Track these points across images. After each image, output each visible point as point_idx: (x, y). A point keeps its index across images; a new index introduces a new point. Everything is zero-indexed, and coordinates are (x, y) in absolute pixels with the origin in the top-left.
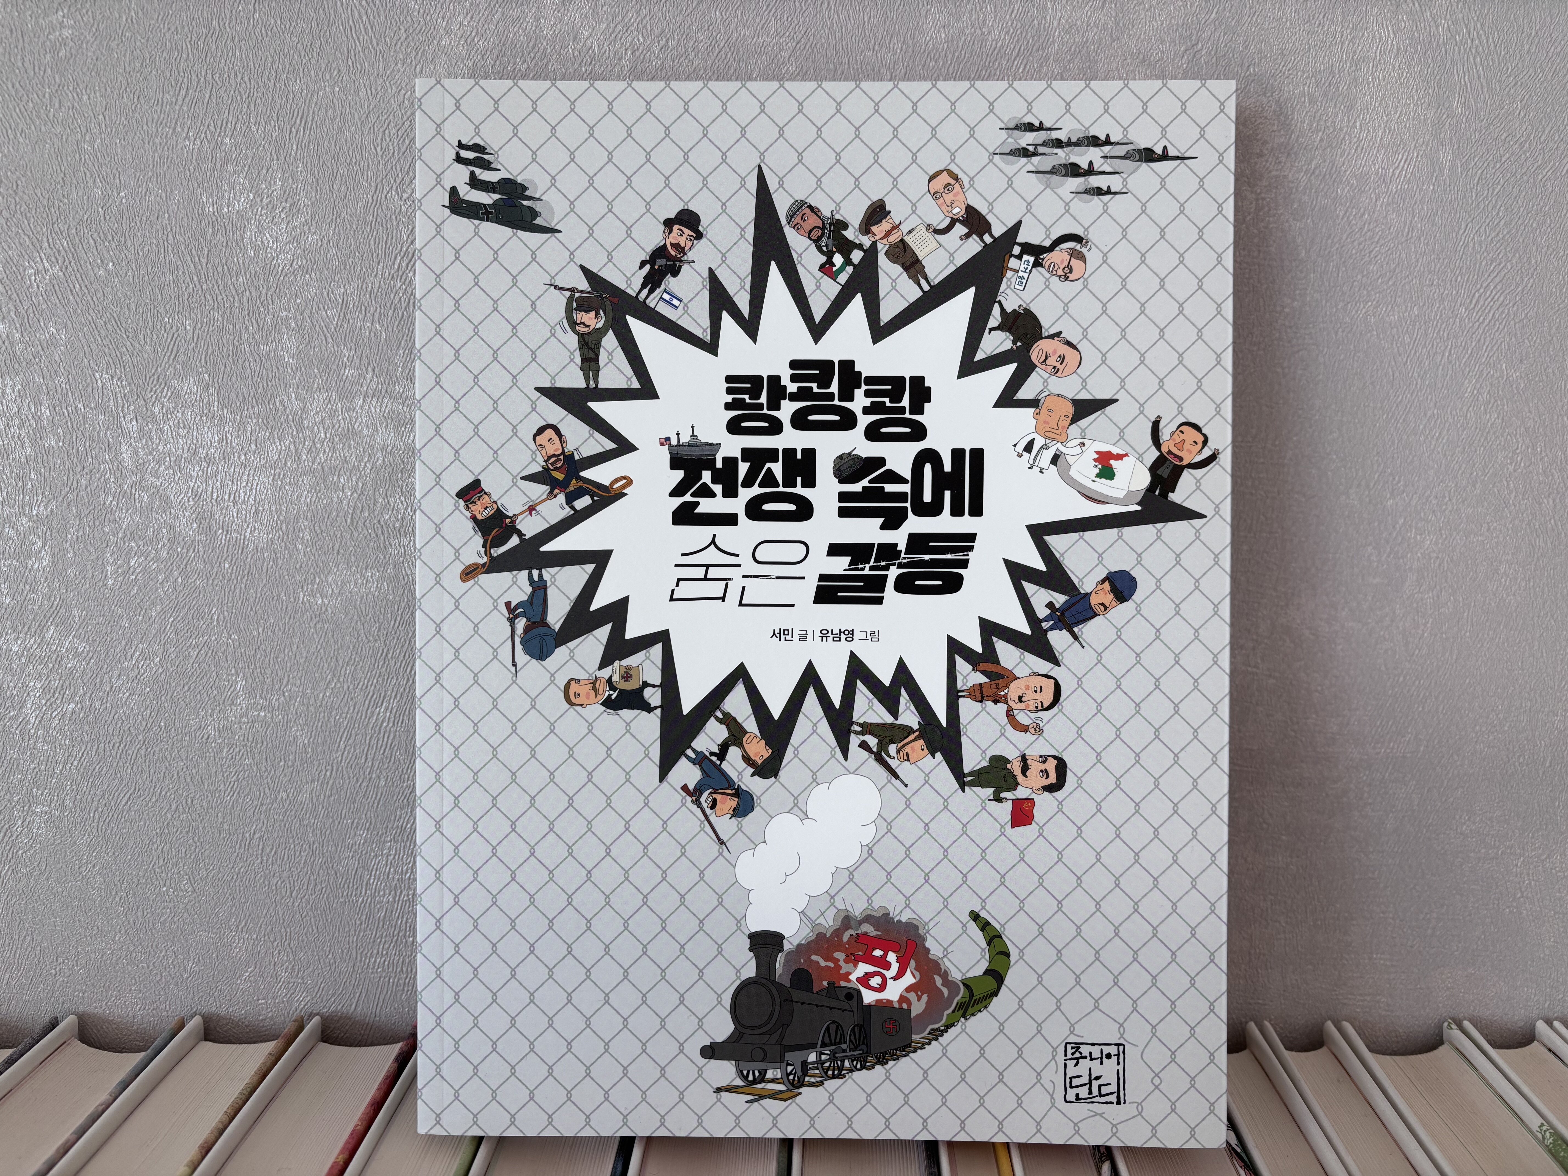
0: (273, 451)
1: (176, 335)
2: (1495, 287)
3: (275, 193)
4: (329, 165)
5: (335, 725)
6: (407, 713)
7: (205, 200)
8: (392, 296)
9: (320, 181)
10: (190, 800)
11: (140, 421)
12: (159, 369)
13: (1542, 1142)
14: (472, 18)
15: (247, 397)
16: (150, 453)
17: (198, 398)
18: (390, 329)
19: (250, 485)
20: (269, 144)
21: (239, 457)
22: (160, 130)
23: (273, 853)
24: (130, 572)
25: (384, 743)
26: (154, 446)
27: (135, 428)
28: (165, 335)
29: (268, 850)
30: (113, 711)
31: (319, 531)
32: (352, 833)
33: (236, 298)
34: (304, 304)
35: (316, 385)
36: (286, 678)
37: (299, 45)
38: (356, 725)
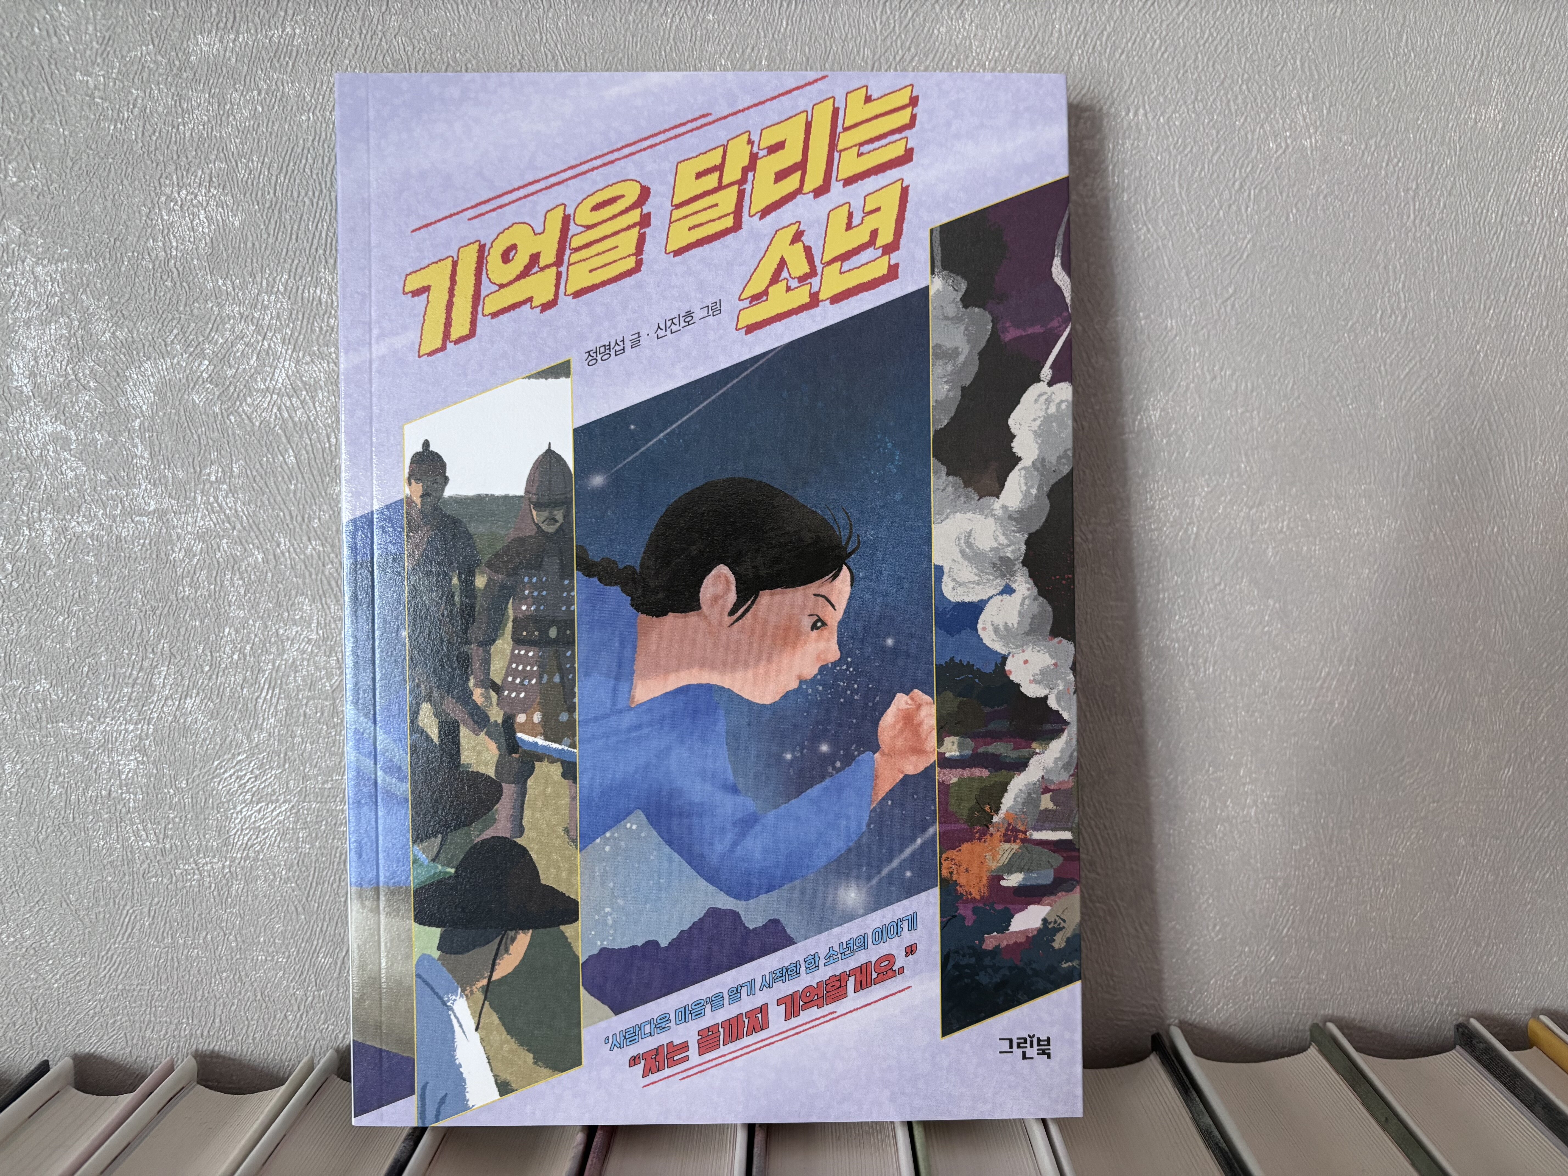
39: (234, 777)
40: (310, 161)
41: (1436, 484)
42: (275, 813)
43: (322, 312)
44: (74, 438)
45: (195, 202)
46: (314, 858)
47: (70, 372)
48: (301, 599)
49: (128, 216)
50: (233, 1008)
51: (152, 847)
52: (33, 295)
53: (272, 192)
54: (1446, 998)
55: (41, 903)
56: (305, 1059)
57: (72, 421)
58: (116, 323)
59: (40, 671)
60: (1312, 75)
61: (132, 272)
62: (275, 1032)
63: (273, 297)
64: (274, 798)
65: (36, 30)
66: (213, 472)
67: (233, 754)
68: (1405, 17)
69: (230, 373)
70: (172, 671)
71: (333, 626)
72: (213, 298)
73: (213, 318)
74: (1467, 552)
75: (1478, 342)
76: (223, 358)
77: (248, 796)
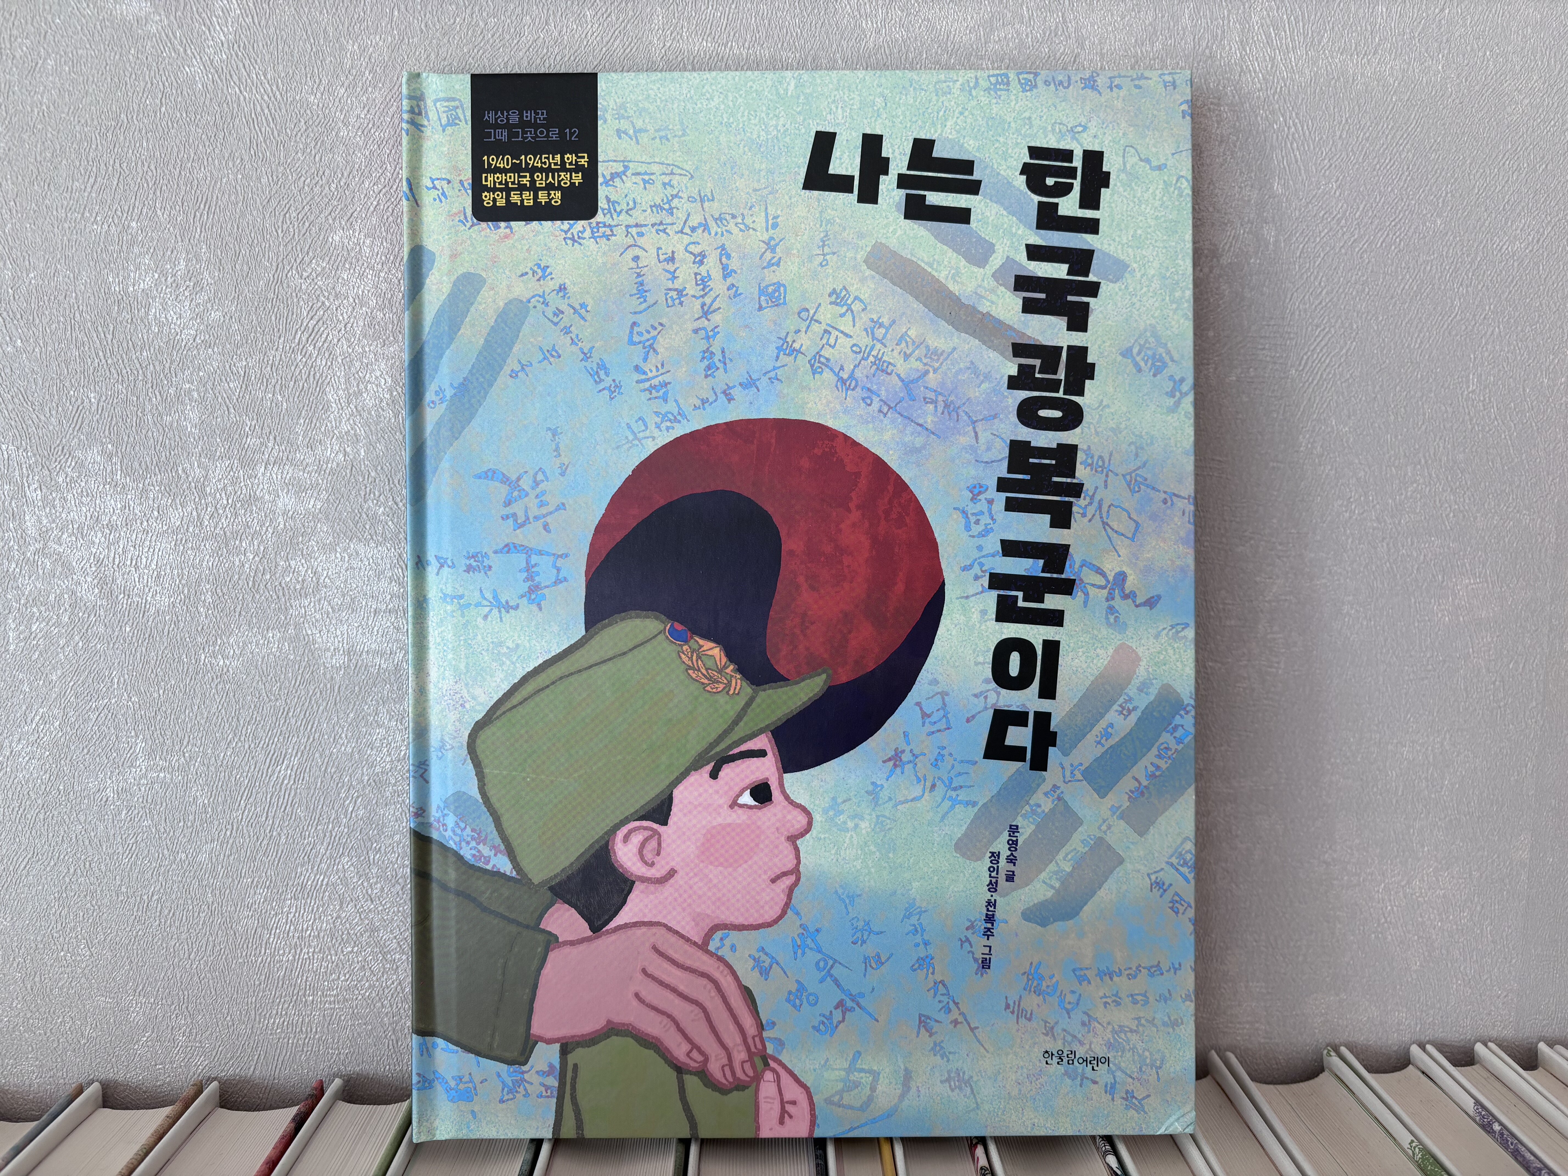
0: (175, 517)
1: (81, 408)
2: (1321, 350)
3: (179, 273)
4: (232, 246)
5: (236, 785)
6: (308, 770)
7: (111, 280)
8: (293, 368)
9: (223, 261)
10: (88, 864)
11: (44, 491)
12: (64, 440)
13: (1412, 1158)
14: (368, 111)
15: (150, 466)
16: (54, 521)
17: (102, 467)
18: (291, 400)
19: (152, 550)
20: (174, 228)
21: (141, 524)
22: (69, 215)
23: (171, 914)
24: (32, 637)
25: (285, 801)
26: (58, 514)
27: (39, 498)
28: (71, 407)
29: (167, 912)
30: (13, 776)
31: (220, 594)
32: (252, 892)
33: (141, 372)
34: (207, 376)
35: (218, 454)
36: (187, 738)
37: (203, 136)
38: (257, 784)
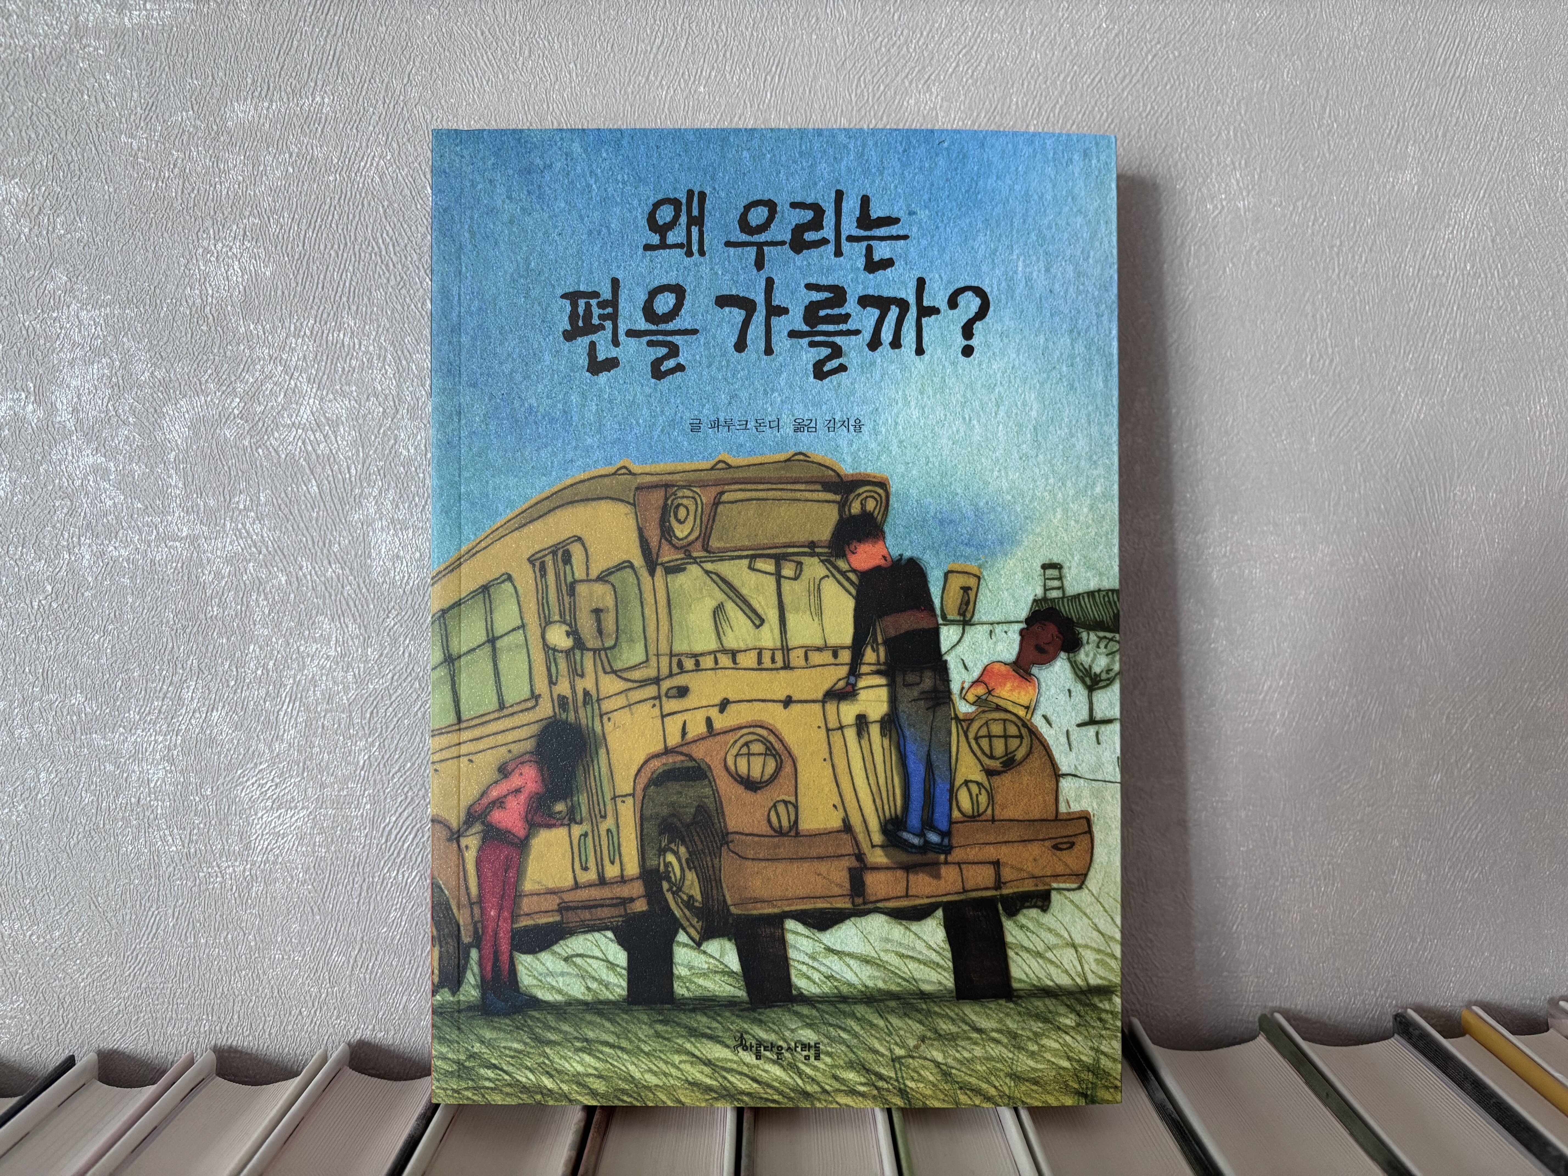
39: (256, 785)
40: (336, 217)
41: (1364, 513)
42: (294, 819)
43: (344, 355)
44: (113, 469)
45: (230, 254)
46: (329, 863)
47: (111, 408)
48: (322, 618)
49: (168, 266)
50: (251, 1005)
51: (177, 852)
52: (77, 338)
53: (301, 245)
54: (1385, 990)
55: (71, 905)
56: (319, 1052)
57: (112, 454)
58: (155, 364)
59: (76, 686)
60: (1244, 144)
61: (170, 317)
62: (290, 1028)
63: (300, 340)
64: (293, 805)
65: (86, 97)
66: (242, 501)
67: (256, 764)
68: (1328, 92)
69: (259, 409)
70: (200, 686)
71: (350, 643)
72: (245, 341)
73: (244, 359)
74: (1394, 575)
75: (1399, 384)
76: (252, 396)
77: (269, 803)
